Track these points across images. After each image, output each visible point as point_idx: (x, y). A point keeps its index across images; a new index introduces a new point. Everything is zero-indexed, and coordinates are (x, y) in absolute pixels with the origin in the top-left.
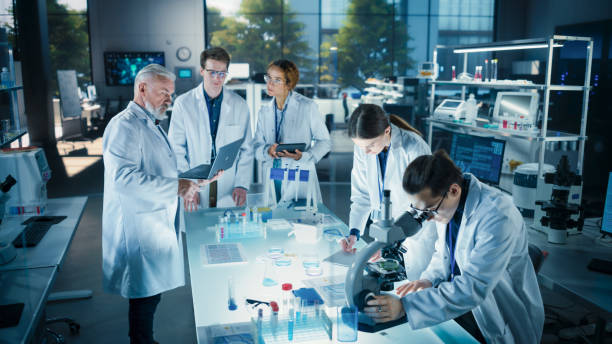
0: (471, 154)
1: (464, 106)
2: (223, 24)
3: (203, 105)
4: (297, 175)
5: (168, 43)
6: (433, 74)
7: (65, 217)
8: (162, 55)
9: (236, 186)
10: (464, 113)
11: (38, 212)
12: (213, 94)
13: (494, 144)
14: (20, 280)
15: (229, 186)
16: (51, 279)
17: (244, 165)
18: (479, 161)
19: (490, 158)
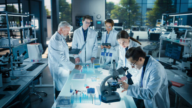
0: (171, 50)
1: (171, 34)
2: (115, 7)
3: (82, 32)
4: (109, 54)
5: (94, 13)
6: (161, 23)
7: (44, 63)
8: (92, 17)
9: (92, 57)
10: (171, 36)
11: (38, 61)
12: (85, 29)
13: (179, 47)
14: (24, 79)
15: (90, 57)
16: (31, 80)
17: (94, 50)
18: (174, 53)
19: (177, 52)
